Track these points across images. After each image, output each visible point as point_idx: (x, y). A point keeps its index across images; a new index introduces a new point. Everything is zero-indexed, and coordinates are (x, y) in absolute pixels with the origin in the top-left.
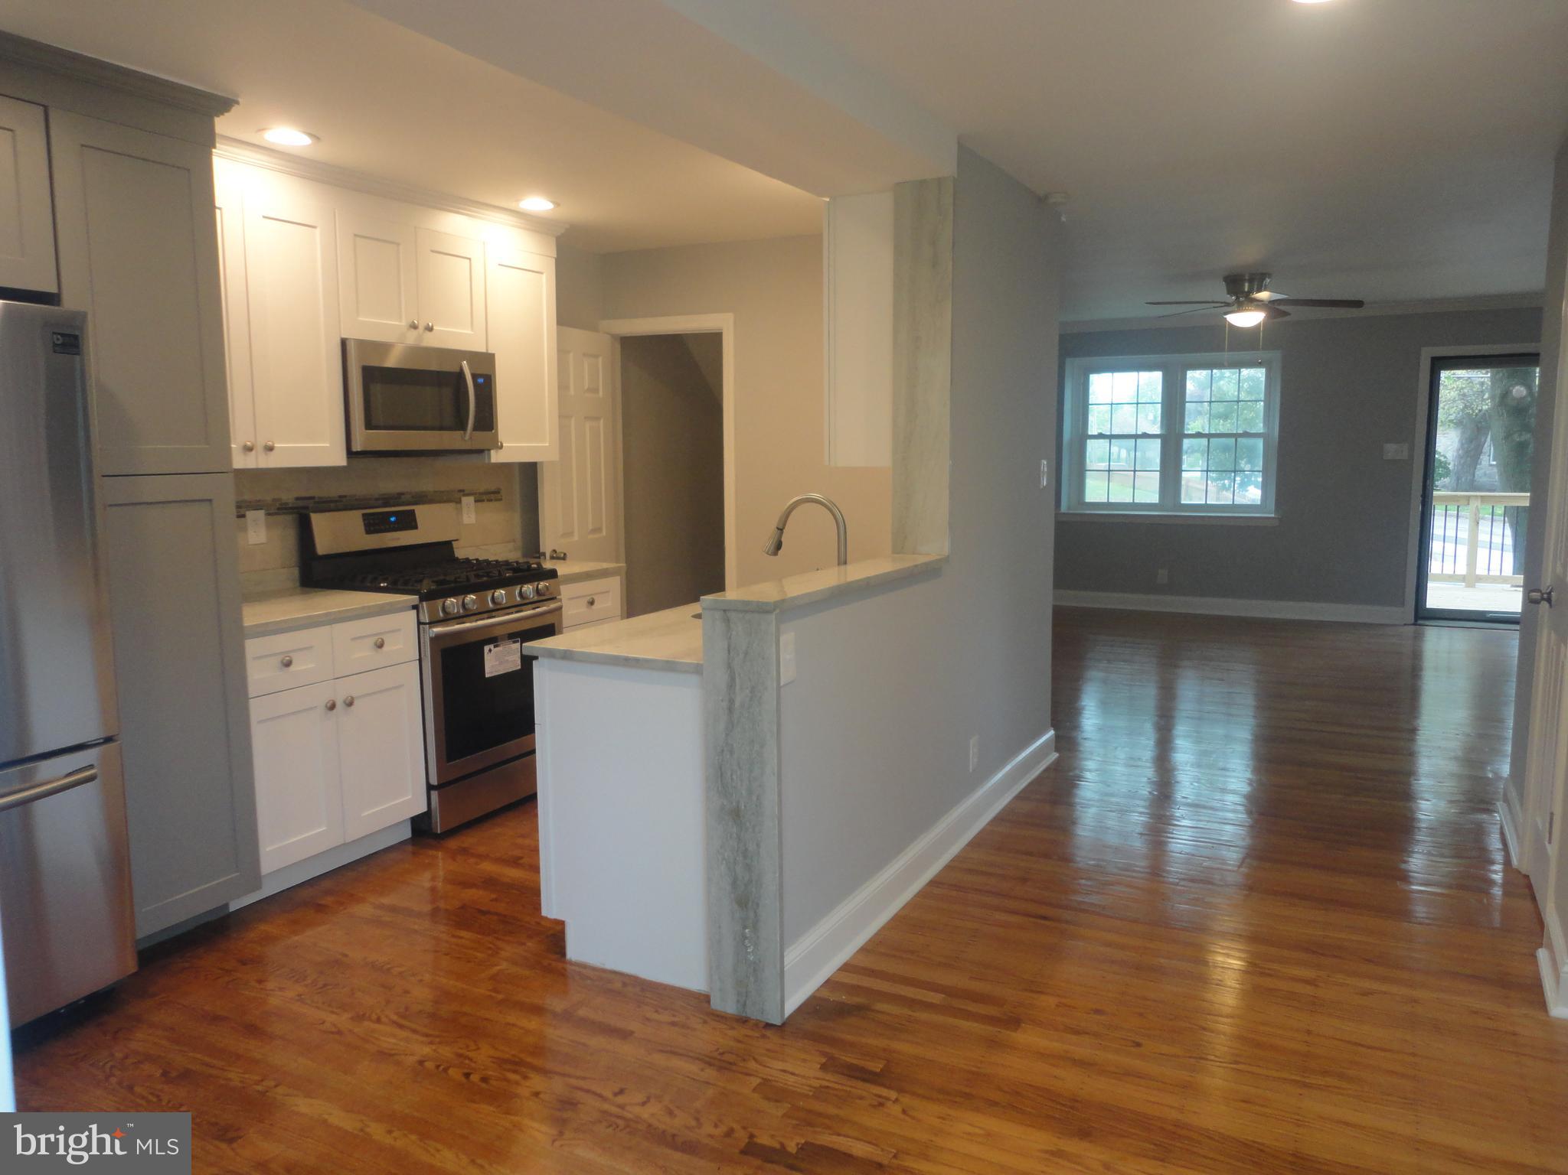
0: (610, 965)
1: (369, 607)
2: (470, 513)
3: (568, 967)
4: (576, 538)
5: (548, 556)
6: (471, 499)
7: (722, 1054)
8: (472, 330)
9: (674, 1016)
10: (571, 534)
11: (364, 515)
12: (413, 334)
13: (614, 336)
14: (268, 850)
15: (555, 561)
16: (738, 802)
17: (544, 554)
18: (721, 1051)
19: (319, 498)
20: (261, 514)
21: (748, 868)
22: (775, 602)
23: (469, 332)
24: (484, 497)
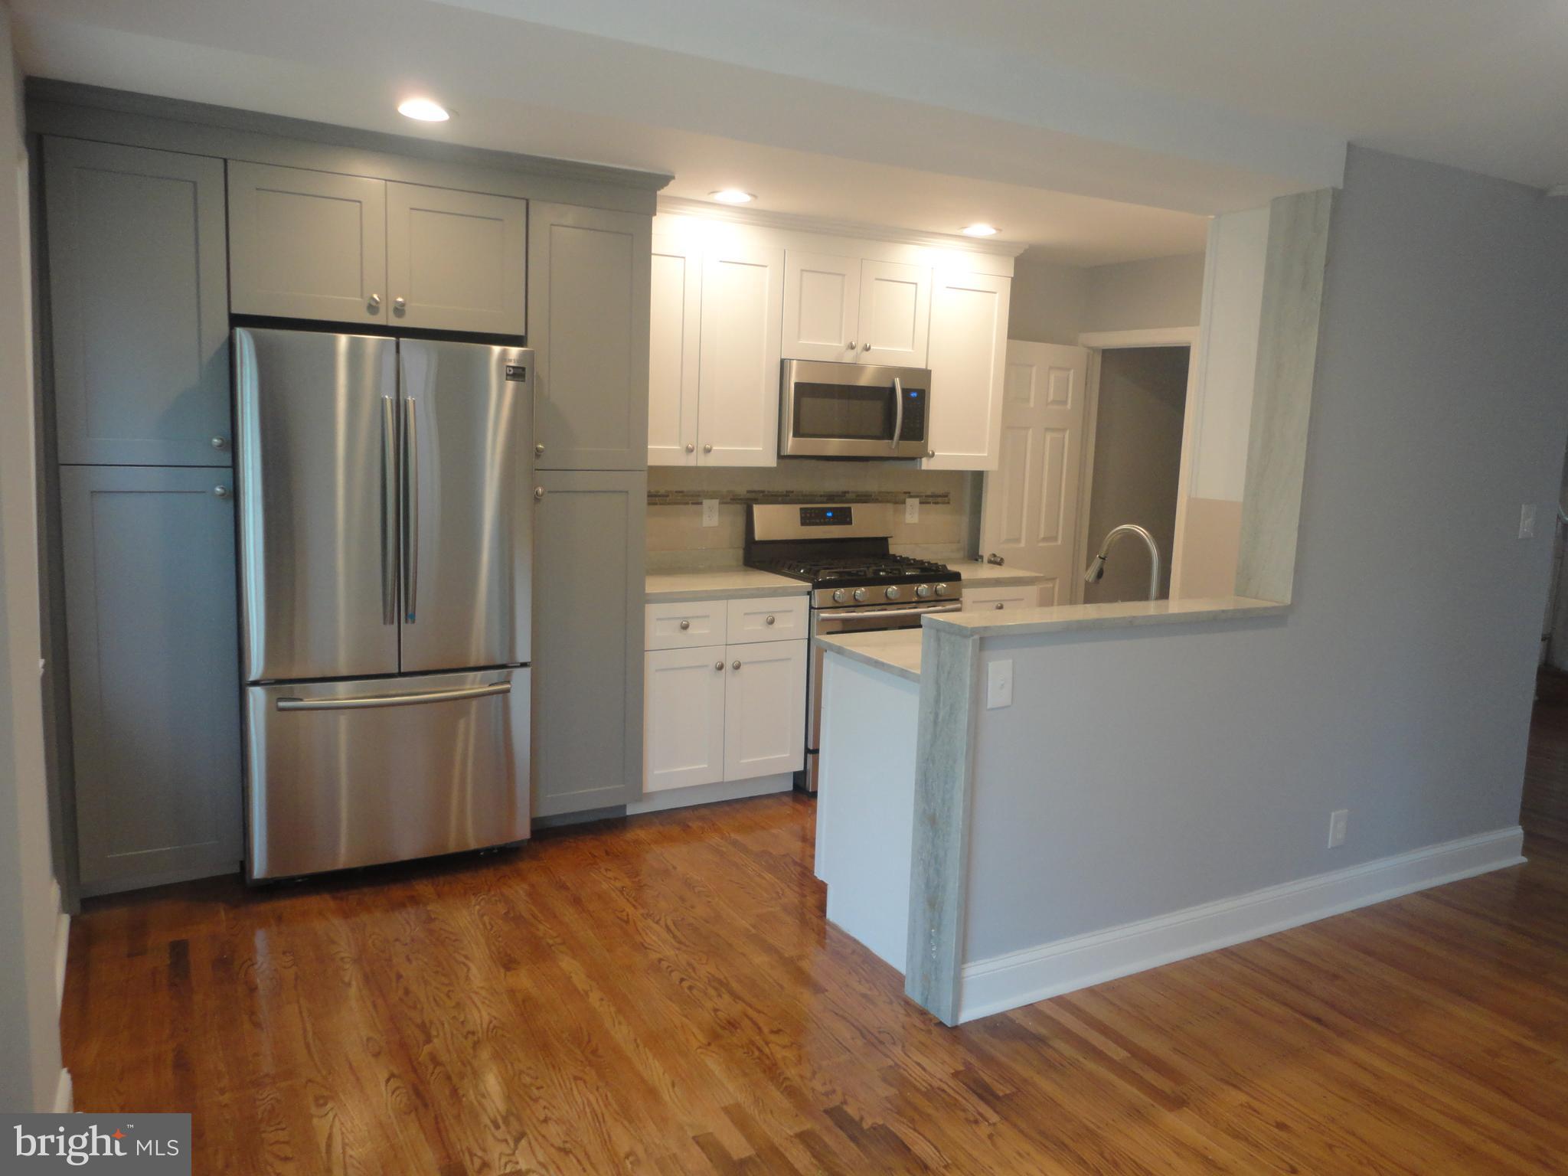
0: (853, 934)
1: (763, 589)
2: (912, 514)
3: (827, 928)
4: (1023, 544)
5: (985, 559)
6: (917, 501)
7: (880, 1032)
8: (913, 349)
9: (870, 989)
10: (1018, 540)
11: (801, 509)
12: (852, 353)
13: (1094, 350)
14: (656, 772)
15: (992, 565)
16: (935, 810)
17: (982, 557)
18: (881, 1030)
19: (769, 492)
20: (716, 502)
21: (938, 872)
22: (972, 628)
23: (910, 350)
24: (930, 500)
